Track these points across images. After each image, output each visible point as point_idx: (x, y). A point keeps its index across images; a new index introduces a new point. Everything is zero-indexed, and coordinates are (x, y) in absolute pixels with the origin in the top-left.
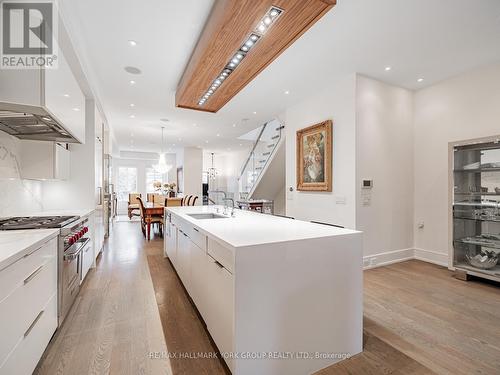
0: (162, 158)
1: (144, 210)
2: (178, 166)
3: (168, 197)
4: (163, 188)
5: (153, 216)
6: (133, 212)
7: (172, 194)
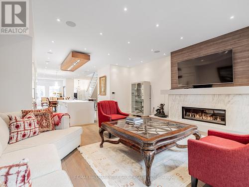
0: (56, 83)
1: (50, 102)
2: (64, 85)
3: (59, 97)
4: (57, 94)
5: (53, 104)
6: (44, 104)
7: (61, 97)
